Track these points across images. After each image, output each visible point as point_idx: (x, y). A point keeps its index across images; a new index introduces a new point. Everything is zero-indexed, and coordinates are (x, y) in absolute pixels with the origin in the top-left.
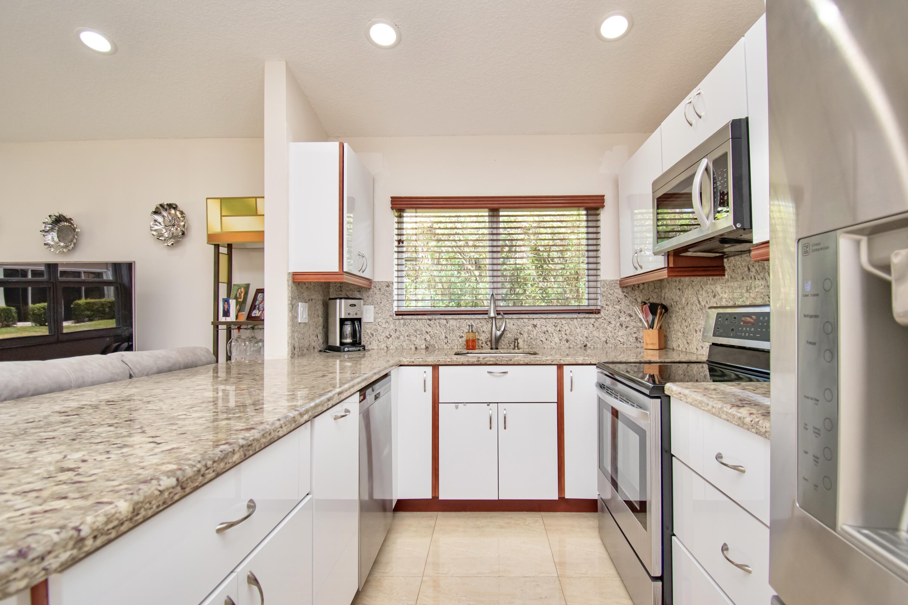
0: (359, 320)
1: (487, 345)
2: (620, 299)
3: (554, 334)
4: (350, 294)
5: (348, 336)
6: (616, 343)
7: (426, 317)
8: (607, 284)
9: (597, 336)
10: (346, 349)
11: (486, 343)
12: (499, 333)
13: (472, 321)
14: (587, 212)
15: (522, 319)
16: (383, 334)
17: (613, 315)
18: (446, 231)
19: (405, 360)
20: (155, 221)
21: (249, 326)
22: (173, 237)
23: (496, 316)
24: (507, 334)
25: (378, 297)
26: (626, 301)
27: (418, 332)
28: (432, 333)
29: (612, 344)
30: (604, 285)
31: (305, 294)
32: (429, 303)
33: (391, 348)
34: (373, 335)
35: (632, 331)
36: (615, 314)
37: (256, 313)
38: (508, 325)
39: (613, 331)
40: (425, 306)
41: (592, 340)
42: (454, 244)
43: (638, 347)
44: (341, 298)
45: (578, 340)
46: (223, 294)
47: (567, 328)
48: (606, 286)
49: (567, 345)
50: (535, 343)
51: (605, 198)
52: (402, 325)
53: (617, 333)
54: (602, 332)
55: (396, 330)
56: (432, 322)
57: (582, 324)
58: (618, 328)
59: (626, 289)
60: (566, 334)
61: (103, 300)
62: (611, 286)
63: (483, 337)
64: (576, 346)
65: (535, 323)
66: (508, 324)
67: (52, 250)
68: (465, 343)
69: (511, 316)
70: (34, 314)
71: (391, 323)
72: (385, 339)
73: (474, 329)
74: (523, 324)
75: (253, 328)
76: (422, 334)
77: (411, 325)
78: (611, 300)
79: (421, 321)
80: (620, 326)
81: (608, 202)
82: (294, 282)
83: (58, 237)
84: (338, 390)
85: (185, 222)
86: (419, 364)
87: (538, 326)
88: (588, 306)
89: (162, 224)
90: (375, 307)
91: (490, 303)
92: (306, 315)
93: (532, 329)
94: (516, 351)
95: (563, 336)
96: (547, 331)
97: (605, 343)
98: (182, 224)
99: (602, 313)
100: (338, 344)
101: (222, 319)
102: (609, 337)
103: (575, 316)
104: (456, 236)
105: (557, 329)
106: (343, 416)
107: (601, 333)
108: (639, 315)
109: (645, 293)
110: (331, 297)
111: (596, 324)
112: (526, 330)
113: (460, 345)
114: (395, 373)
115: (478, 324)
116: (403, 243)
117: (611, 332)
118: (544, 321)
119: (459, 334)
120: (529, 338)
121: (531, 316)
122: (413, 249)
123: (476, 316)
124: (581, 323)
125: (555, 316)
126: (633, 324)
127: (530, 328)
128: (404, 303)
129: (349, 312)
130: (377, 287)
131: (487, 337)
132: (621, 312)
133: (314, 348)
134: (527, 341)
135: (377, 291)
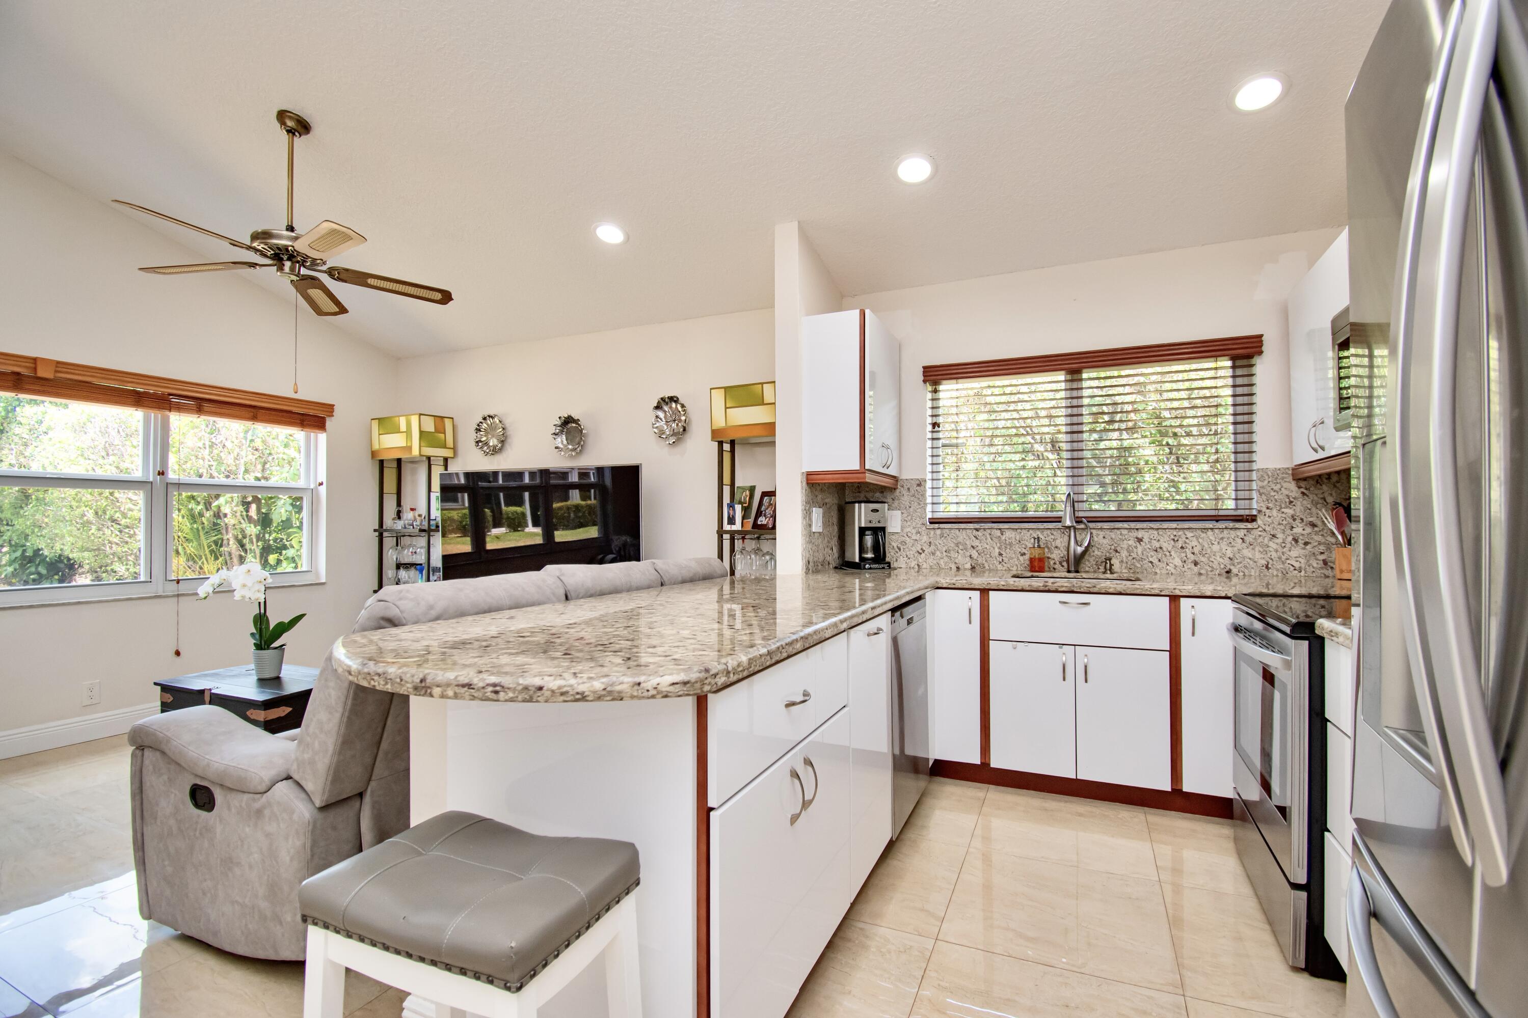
0: (883, 529)
1: (1063, 566)
2: (1294, 498)
3: (1173, 553)
4: (869, 495)
5: (869, 549)
6: (1285, 570)
7: (971, 526)
8: (1268, 475)
9: (1251, 556)
10: (867, 566)
11: (1061, 563)
12: (1080, 550)
13: (1038, 533)
14: (1234, 363)
15: (1118, 529)
16: (913, 549)
17: (1279, 524)
18: (1004, 399)
19: (943, 581)
20: (657, 417)
21: (756, 536)
22: (674, 434)
23: (1075, 524)
24: (1094, 552)
25: (906, 499)
26: (1305, 502)
27: (961, 547)
28: (980, 548)
29: (1277, 570)
30: (1262, 476)
31: (820, 497)
32: (976, 508)
33: (924, 566)
34: (900, 549)
35: (1316, 550)
36: (1284, 522)
37: (762, 520)
38: (1096, 539)
39: (1280, 550)
40: (972, 510)
41: (1241, 563)
42: (1015, 415)
43: (1328, 577)
44: (860, 502)
45: (1216, 562)
46: (726, 499)
47: (1194, 543)
48: (1267, 477)
49: (1196, 569)
50: (1139, 566)
51: (1263, 338)
52: (939, 537)
53: (1288, 553)
54: (1260, 551)
55: (930, 543)
56: (979, 533)
57: (1222, 539)
58: (1288, 545)
59: (1305, 483)
60: (1193, 553)
61: (569, 503)
62: (1277, 478)
63: (1056, 555)
64: (1211, 571)
65: (1140, 536)
66: (1095, 537)
67: (563, 453)
68: (1028, 562)
69: (1099, 525)
70: (508, 518)
71: (923, 533)
72: (916, 555)
73: (1041, 543)
74: (1120, 537)
75: (758, 538)
76: (966, 549)
77: (950, 536)
78: (1276, 500)
79: (964, 532)
80: (1293, 542)
81: (1268, 346)
82: (808, 484)
83: (567, 440)
84: (871, 605)
85: (686, 417)
86: (962, 587)
87: (1146, 540)
88: (1236, 509)
89: (663, 419)
90: (902, 513)
91: (1066, 507)
92: (820, 524)
93: (1135, 545)
94: (1108, 576)
95: (1188, 556)
96: (1161, 548)
97: (1264, 568)
98: (683, 418)
99: (1259, 522)
100: (857, 560)
101: (727, 527)
102: (1271, 559)
103: (1209, 525)
104: (1019, 404)
105: (1177, 544)
106: (876, 634)
107: (1257, 553)
108: (1328, 525)
109: (1341, 488)
110: (847, 500)
111: (1249, 539)
112: (1125, 546)
113: (1021, 565)
114: (929, 596)
115: (1048, 536)
116: (939, 427)
117: (1277, 551)
118: (1155, 532)
119: (1020, 550)
120: (1130, 558)
121: (1133, 525)
122: (953, 426)
123: (1045, 524)
124: (1221, 536)
125: (1174, 525)
126: (1319, 538)
127: (1131, 542)
128: (941, 507)
129: (870, 519)
130: (905, 486)
131: (1062, 555)
132: (1294, 520)
133: (829, 563)
134: (1127, 563)
135: (905, 492)
